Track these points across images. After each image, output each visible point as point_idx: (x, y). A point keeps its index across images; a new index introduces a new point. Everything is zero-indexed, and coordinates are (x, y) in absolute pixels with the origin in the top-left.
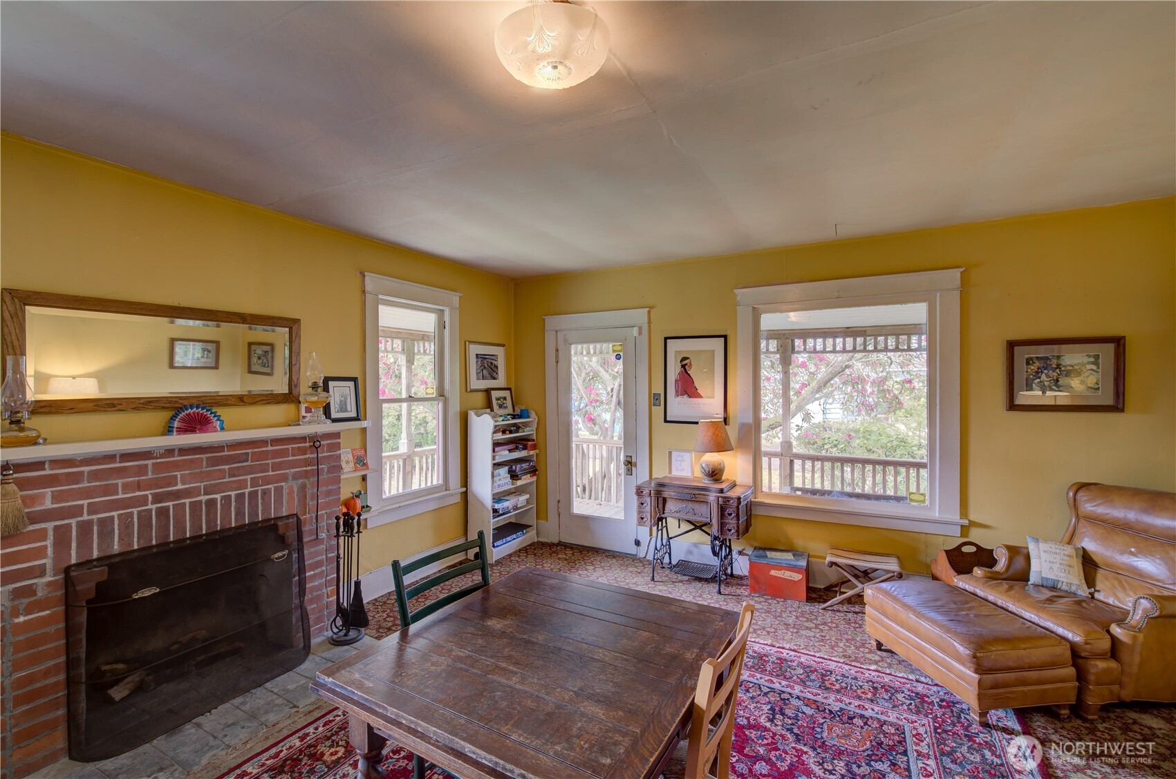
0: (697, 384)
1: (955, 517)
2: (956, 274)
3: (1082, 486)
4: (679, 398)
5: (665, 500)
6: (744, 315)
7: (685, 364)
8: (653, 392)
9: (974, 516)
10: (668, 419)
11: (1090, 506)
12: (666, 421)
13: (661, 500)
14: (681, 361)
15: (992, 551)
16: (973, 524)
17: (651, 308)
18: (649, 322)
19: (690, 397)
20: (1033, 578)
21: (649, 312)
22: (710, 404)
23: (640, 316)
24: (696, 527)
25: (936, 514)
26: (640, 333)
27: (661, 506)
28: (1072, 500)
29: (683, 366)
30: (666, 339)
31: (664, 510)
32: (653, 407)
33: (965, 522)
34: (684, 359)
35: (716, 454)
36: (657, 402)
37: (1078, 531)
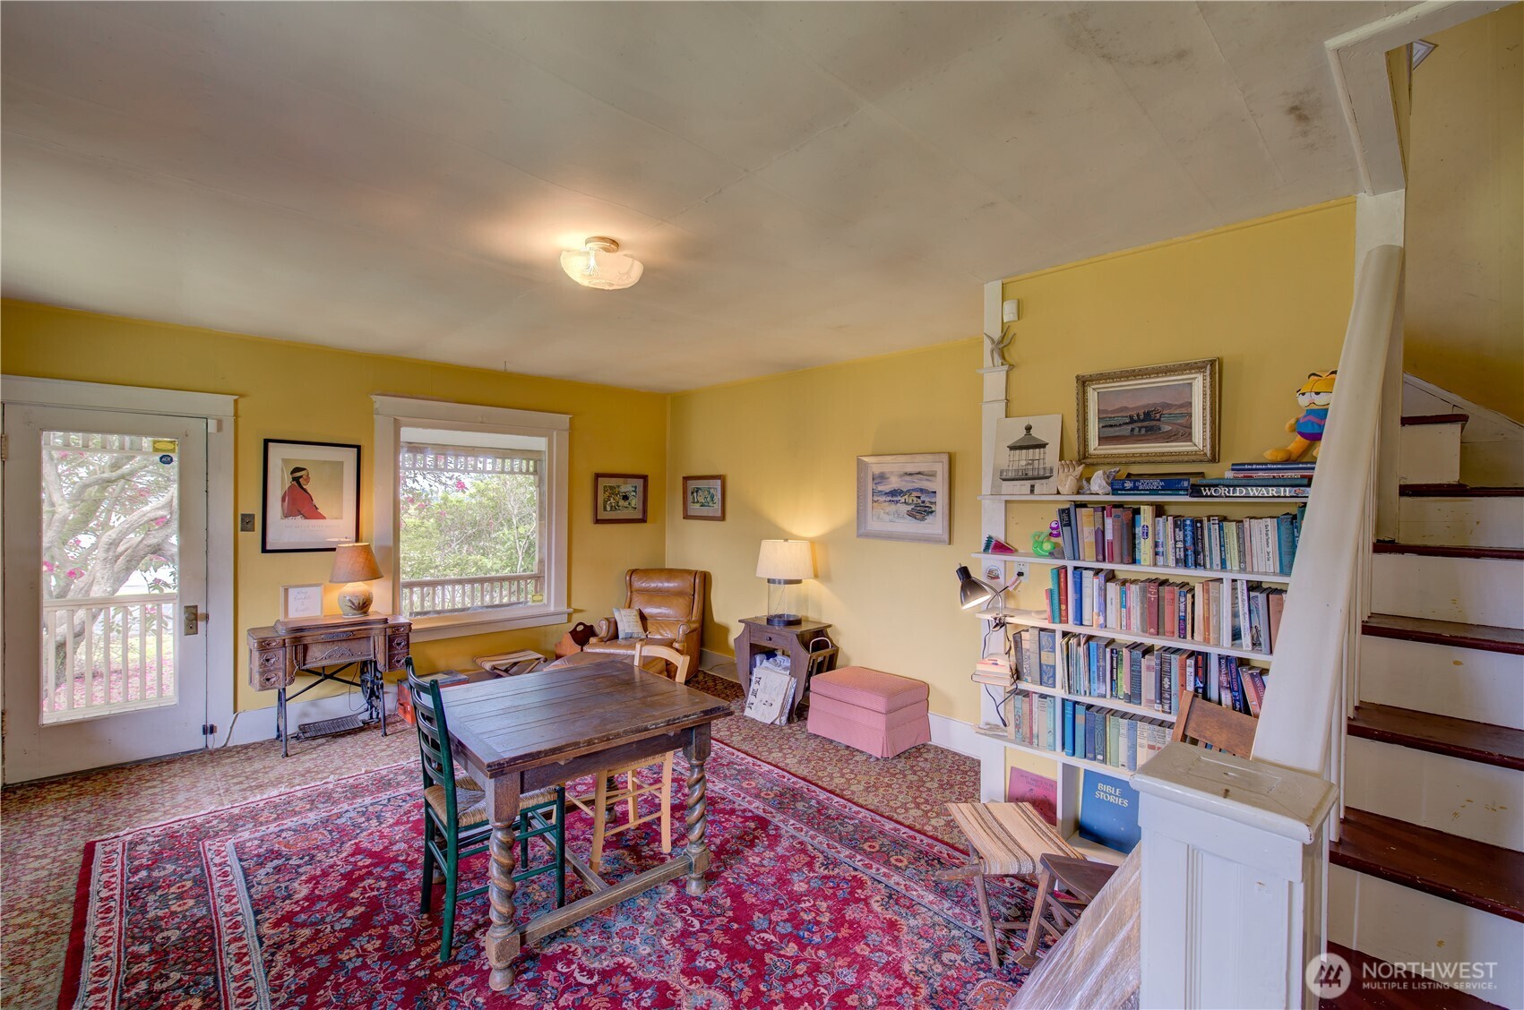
0: (316, 502)
1: (564, 608)
2: (566, 418)
3: (633, 572)
4: (290, 521)
5: (306, 648)
6: (382, 425)
7: (298, 476)
8: (241, 511)
9: (575, 605)
10: (268, 548)
11: (639, 584)
12: (264, 550)
13: (300, 649)
14: (292, 473)
15: (592, 626)
16: (576, 611)
17: (241, 396)
18: (236, 415)
19: (306, 518)
20: (621, 635)
21: (236, 402)
22: (335, 526)
23: (222, 405)
24: (327, 677)
25: (552, 609)
26: (220, 427)
27: (300, 656)
28: (628, 582)
29: (296, 480)
30: (266, 442)
31: (305, 660)
32: (241, 534)
33: (571, 610)
34: (297, 470)
35: (360, 583)
36: (249, 526)
37: (633, 601)
